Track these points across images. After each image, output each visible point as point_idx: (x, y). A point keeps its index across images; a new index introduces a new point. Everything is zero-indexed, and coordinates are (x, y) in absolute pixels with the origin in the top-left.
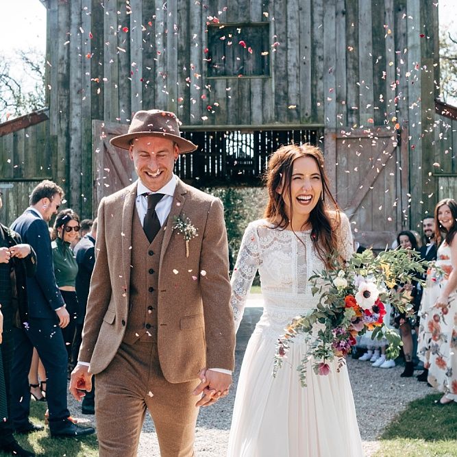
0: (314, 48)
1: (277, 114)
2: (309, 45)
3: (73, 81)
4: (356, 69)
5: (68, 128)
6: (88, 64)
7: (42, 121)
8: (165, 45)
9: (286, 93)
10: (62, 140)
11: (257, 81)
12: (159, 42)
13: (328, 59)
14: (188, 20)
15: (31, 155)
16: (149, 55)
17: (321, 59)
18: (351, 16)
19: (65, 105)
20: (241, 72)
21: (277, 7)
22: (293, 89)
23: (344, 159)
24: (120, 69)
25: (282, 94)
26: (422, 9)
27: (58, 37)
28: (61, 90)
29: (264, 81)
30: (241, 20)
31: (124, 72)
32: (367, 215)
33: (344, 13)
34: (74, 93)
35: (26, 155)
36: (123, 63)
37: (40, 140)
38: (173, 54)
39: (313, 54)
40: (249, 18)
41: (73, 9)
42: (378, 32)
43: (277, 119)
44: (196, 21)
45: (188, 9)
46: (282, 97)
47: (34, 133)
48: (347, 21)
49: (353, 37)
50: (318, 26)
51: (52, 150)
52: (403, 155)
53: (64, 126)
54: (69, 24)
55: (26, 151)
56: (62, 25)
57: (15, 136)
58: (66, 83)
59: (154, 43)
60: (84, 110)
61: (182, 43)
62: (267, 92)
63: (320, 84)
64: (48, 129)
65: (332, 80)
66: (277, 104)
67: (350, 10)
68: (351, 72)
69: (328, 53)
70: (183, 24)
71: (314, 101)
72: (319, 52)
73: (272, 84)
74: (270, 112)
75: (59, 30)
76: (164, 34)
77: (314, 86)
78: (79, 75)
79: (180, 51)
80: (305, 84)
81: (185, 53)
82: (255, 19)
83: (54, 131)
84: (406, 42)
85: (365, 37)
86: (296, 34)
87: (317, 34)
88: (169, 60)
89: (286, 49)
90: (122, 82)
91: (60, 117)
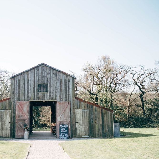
0: (55, 88)
1: (49, 99)
2: (54, 87)
3: (15, 93)
4: (62, 91)
5: (14, 101)
6: (18, 90)
7: (10, 99)
8: (31, 87)
9: (51, 95)
10: (13, 102)
11: (46, 93)
12: (30, 86)
13: (57, 90)
14: (35, 83)
15: (8, 105)
16: (28, 88)
17: (56, 90)
18: (61, 83)
19: (14, 97)
20: (43, 92)
21: (49, 81)
22: (52, 95)
23: (60, 106)
24: (23, 91)
25: (50, 95)
26: (72, 82)
27: (12, 85)
28: (13, 94)
29: (47, 93)
30: (43, 83)
31: (24, 91)
32: (64, 116)
33: (60, 82)
34: (15, 95)
35: (7, 105)
36: (24, 90)
37: (9, 103)
38: (32, 88)
39: (55, 89)
40: (45, 83)
41: (15, 80)
42: (65, 86)
43: (49, 100)
44: (36, 83)
45: (35, 81)
46: (50, 96)
47: (8, 101)
48: (60, 84)
49: (61, 86)
50: (56, 84)
51: (11, 104)
52: (69, 106)
53: (13, 100)
54: (14, 83)
55: (7, 104)
56: (13, 83)
57: (5, 102)
58: (14, 93)
59: (29, 86)
60: (17, 98)
61: (34, 86)
62: (47, 95)
63: (56, 94)
64: (11, 101)
65: (58, 93)
66: (49, 97)
67: (61, 82)
68: (61, 92)
69: (57, 89)
70: (34, 83)
71: (55, 97)
72: (56, 89)
73: (48, 94)
74: (48, 98)
75: (13, 84)
76: (31, 85)
77: (55, 94)
78: (16, 91)
79: (33, 88)
80: (54, 94)
81: (34, 88)
82: (46, 83)
83: (12, 101)
84: (70, 87)
85: (63, 86)
86: (52, 85)
87: (56, 85)
88: (31, 89)
89: (51, 88)
90: (23, 93)
91: (13, 99)
